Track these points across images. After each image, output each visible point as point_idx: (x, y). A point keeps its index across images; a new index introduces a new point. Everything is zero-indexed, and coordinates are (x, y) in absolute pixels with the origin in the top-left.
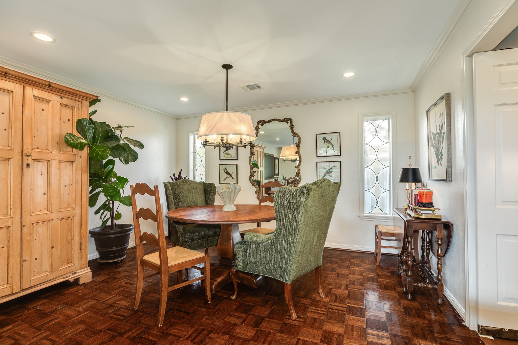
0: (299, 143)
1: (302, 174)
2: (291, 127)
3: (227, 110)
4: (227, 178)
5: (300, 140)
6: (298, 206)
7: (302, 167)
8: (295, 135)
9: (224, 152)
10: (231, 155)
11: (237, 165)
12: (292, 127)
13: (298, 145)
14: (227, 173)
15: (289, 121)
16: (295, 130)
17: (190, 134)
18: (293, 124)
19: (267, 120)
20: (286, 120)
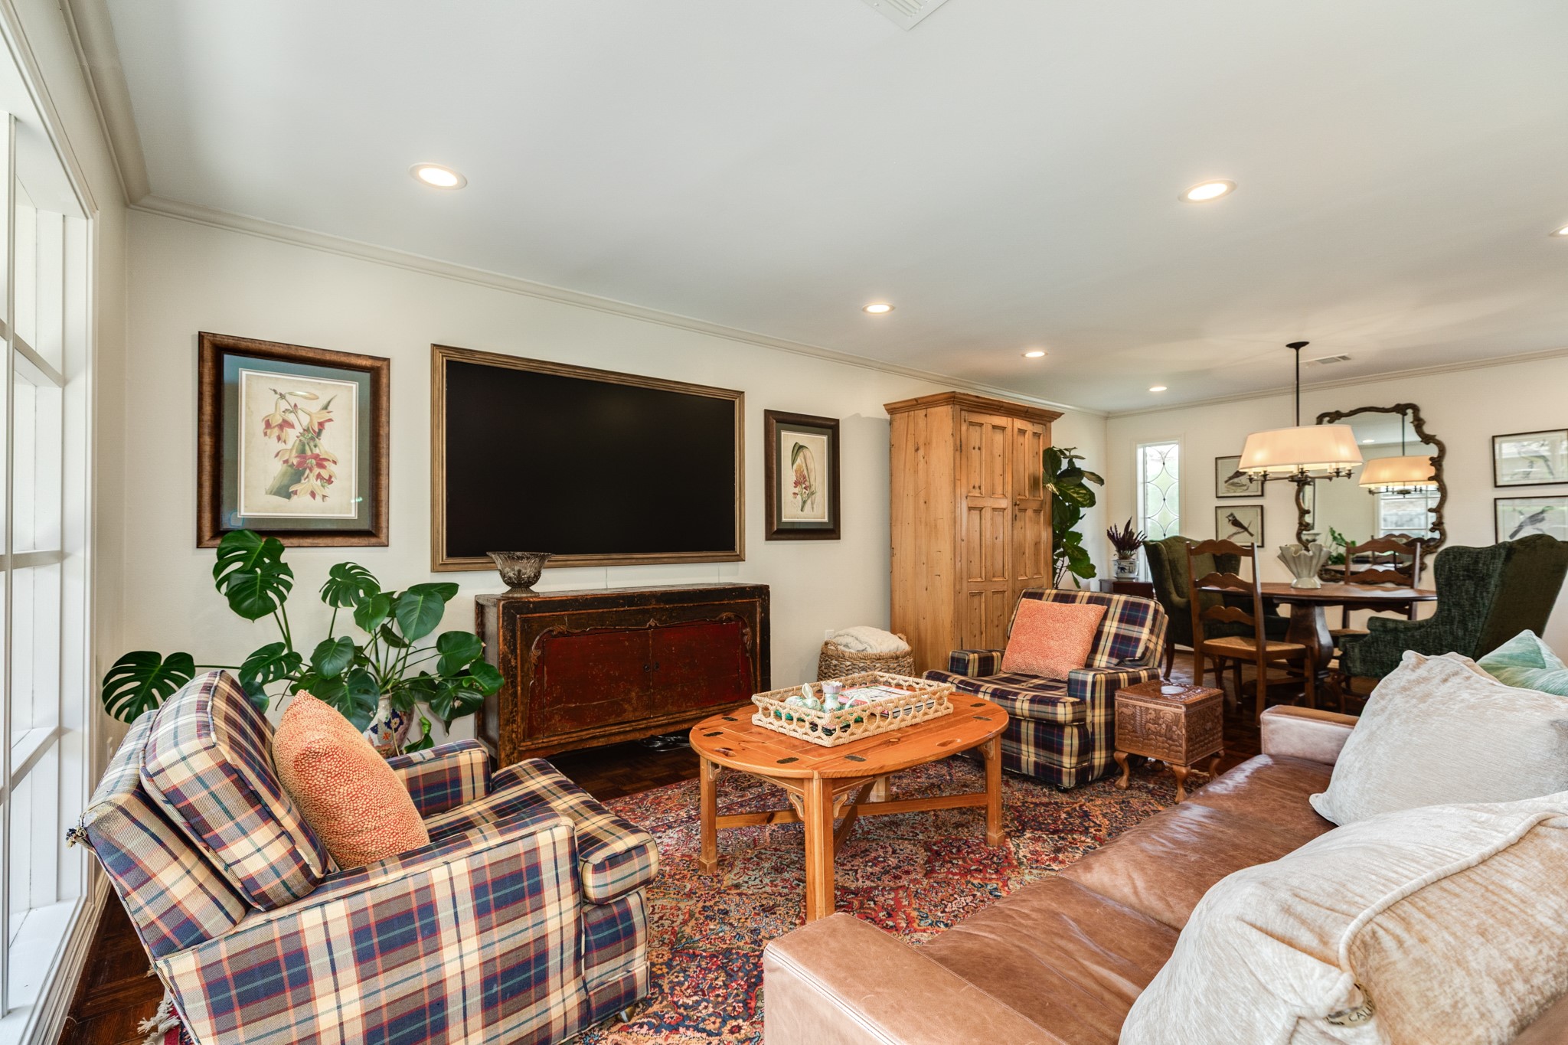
0: (1439, 457)
1: (1448, 526)
2: (1416, 423)
3: (1298, 425)
4: (1235, 534)
5: (1442, 450)
6: (1488, 575)
7: (1447, 511)
8: (1427, 439)
9: (1226, 482)
10: (1245, 488)
11: (1262, 507)
12: (1419, 424)
13: (1437, 462)
14: (1236, 523)
15: (1410, 411)
16: (1428, 429)
17: (1138, 445)
18: (1422, 415)
19: (1345, 410)
20: (1401, 409)
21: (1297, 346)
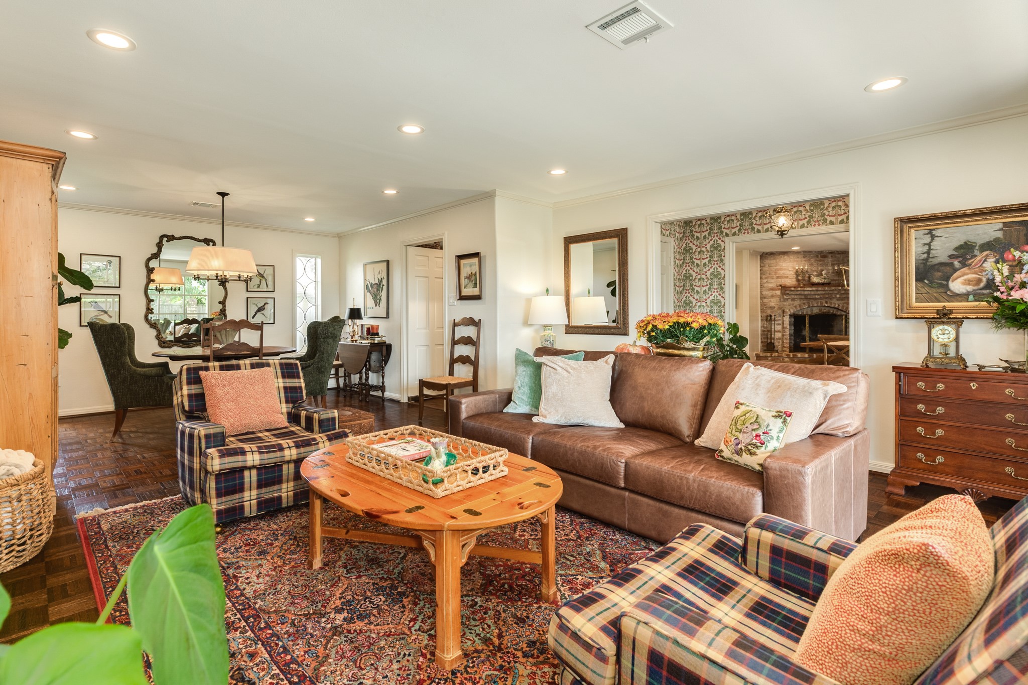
15: (211, 244)
19: (177, 236)
20: (207, 241)
21: (223, 195)
